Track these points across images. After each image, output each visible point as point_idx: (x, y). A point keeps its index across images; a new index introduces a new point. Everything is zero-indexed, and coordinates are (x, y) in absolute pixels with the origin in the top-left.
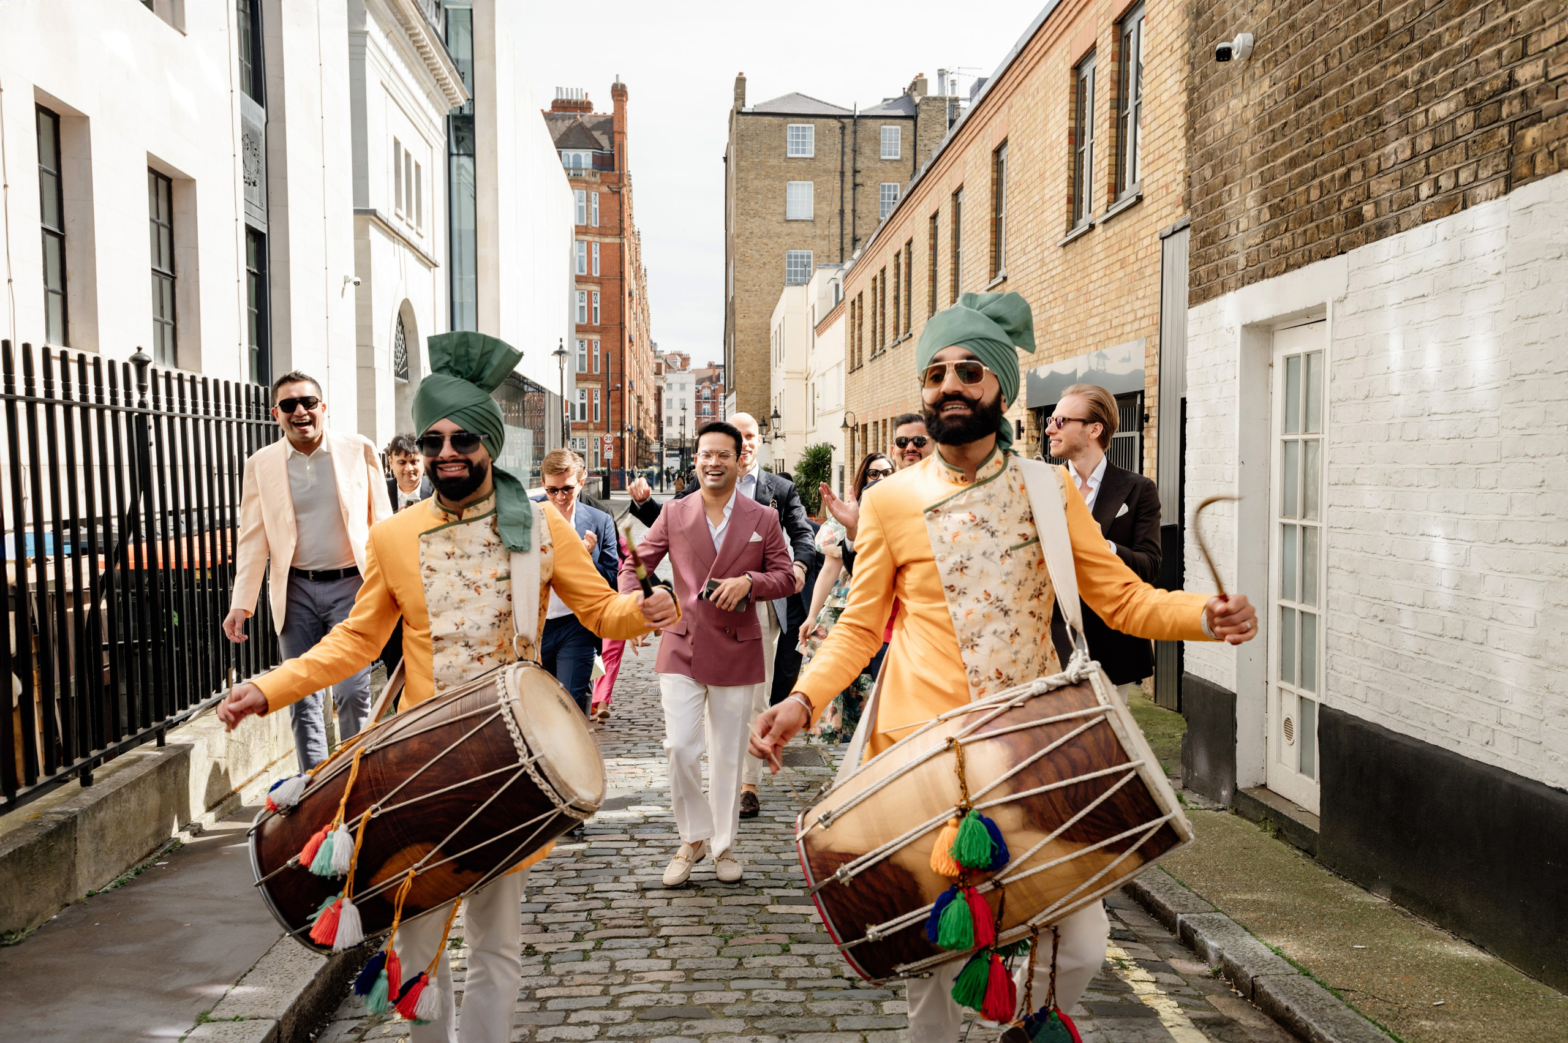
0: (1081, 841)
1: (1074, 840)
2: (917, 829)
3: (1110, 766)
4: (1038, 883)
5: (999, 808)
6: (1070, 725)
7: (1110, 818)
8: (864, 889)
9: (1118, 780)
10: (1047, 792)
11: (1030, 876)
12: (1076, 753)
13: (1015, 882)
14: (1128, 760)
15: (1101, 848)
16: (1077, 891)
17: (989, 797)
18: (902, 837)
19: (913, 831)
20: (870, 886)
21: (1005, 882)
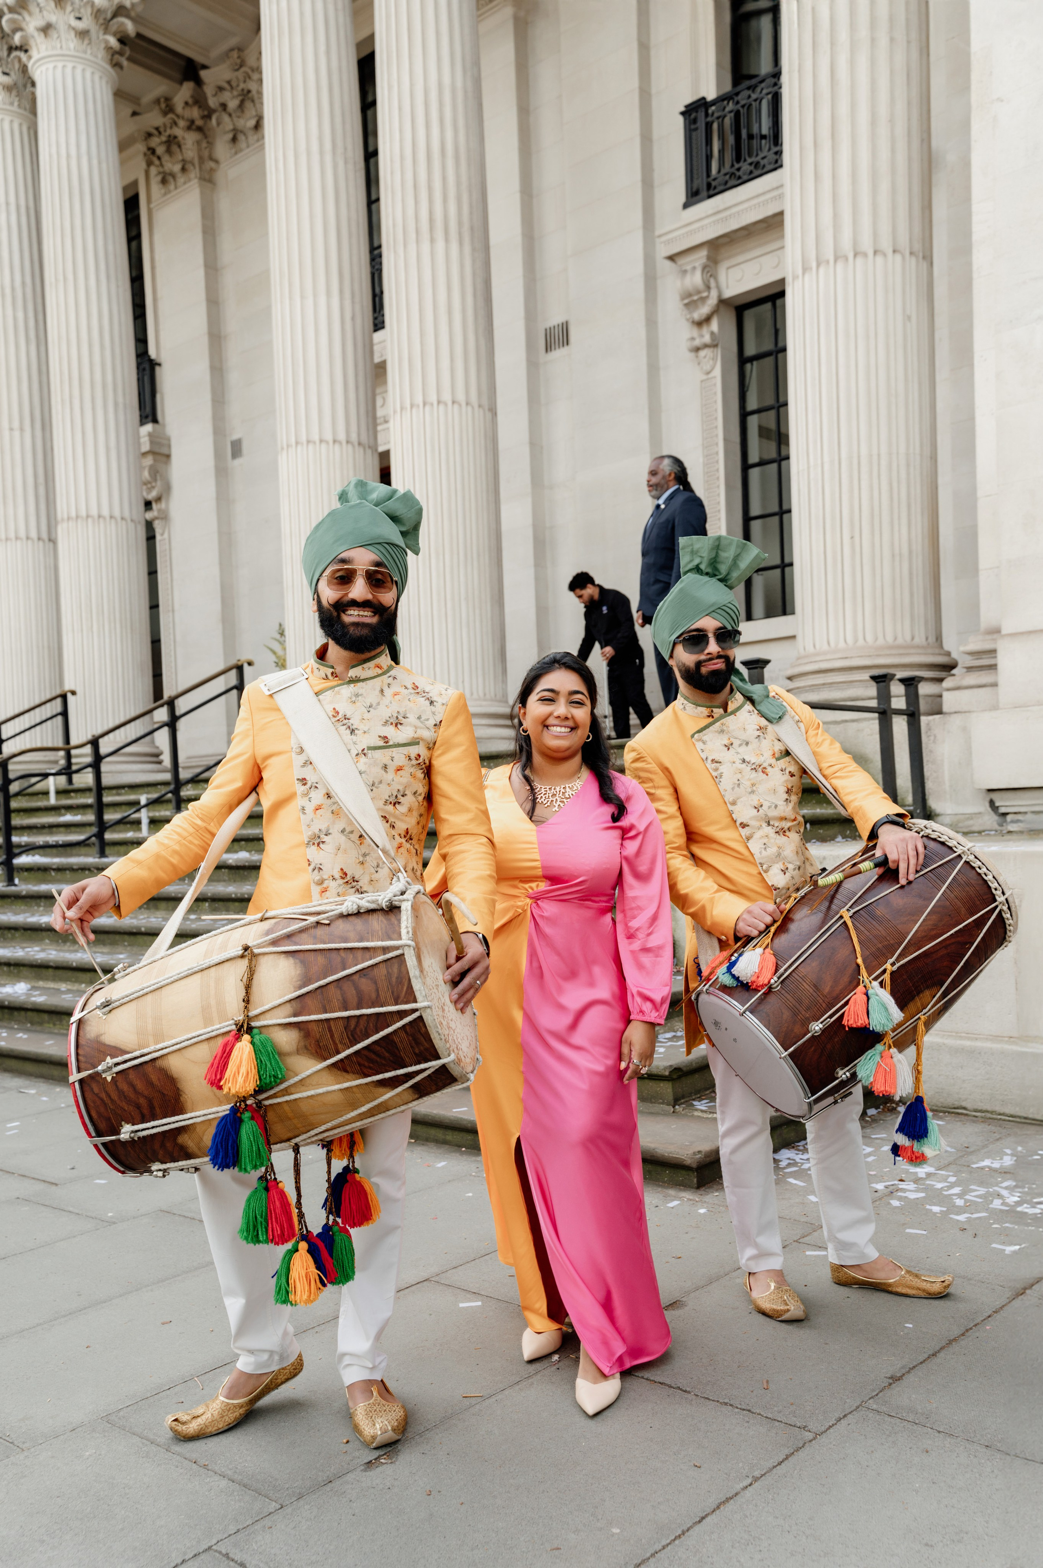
0: (354, 1073)
1: (346, 1071)
2: (190, 1036)
3: (396, 1004)
4: (304, 1107)
5: (277, 1028)
6: (367, 955)
7: (387, 1055)
8: (124, 1087)
9: (401, 1019)
10: (327, 1020)
11: (295, 1100)
12: (365, 984)
13: (279, 1103)
14: (415, 1001)
15: (373, 1082)
16: (341, 1119)
17: (268, 1015)
18: (174, 1041)
19: (185, 1037)
20: (132, 1086)
21: (267, 1103)
